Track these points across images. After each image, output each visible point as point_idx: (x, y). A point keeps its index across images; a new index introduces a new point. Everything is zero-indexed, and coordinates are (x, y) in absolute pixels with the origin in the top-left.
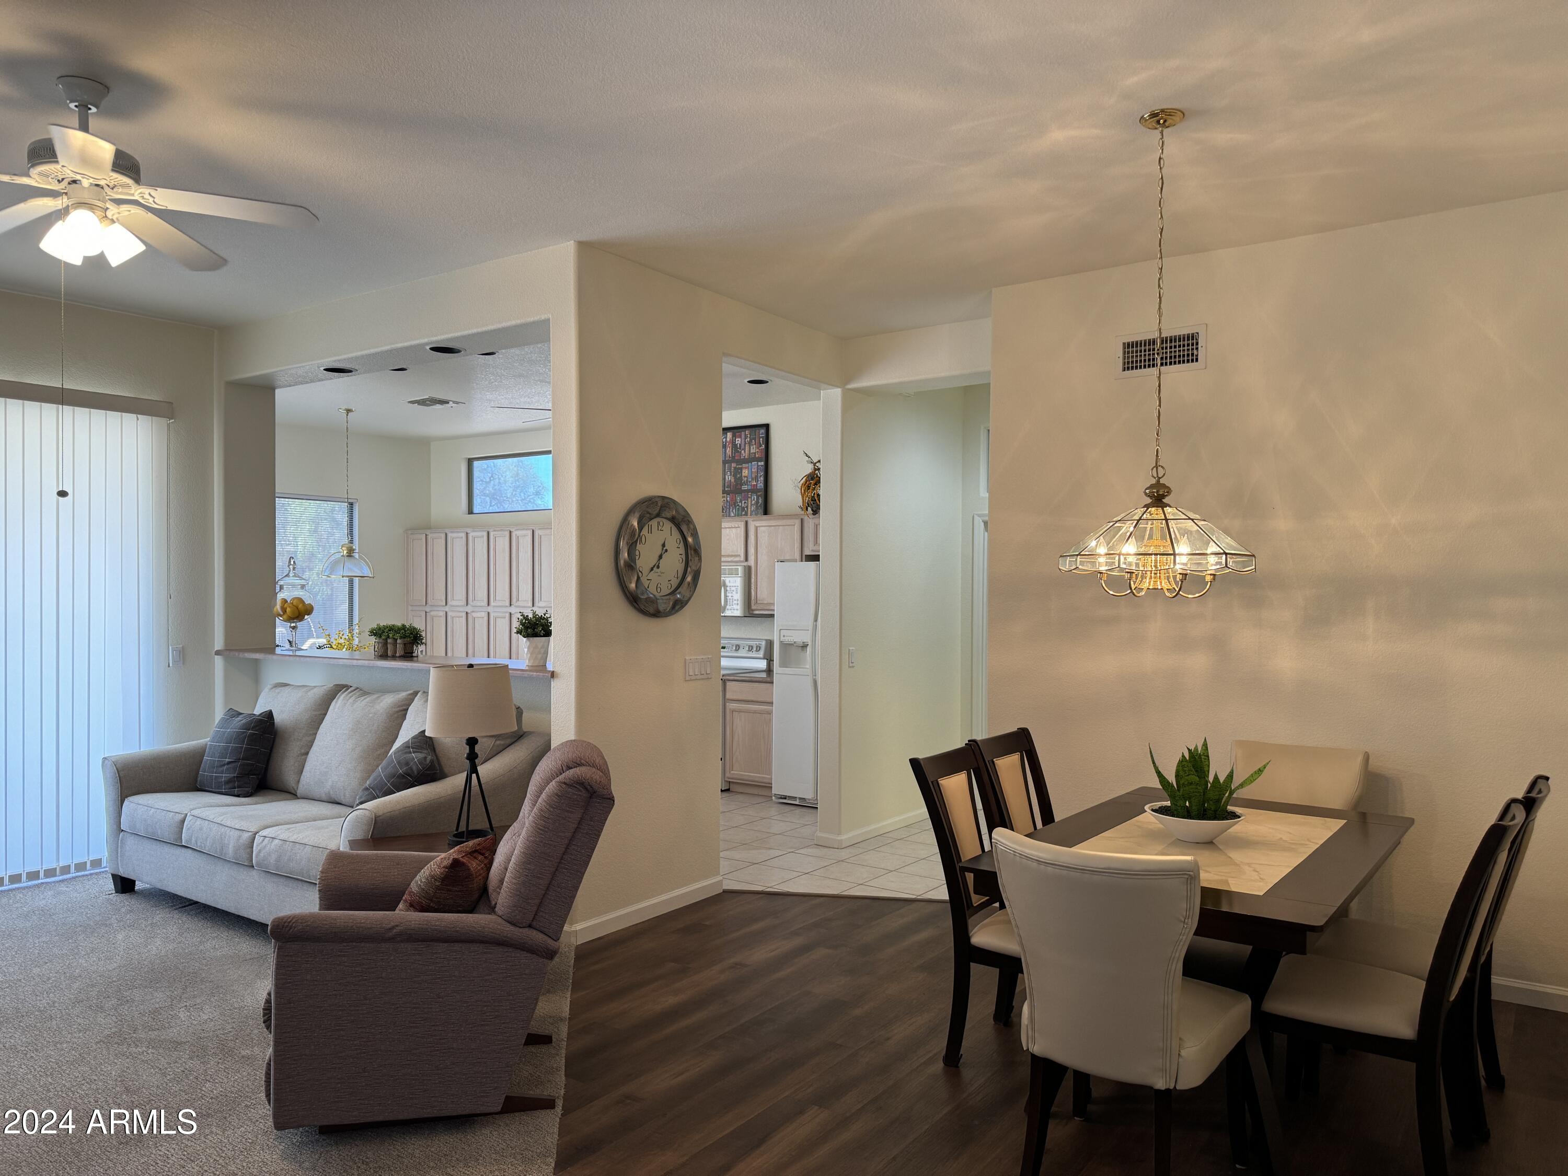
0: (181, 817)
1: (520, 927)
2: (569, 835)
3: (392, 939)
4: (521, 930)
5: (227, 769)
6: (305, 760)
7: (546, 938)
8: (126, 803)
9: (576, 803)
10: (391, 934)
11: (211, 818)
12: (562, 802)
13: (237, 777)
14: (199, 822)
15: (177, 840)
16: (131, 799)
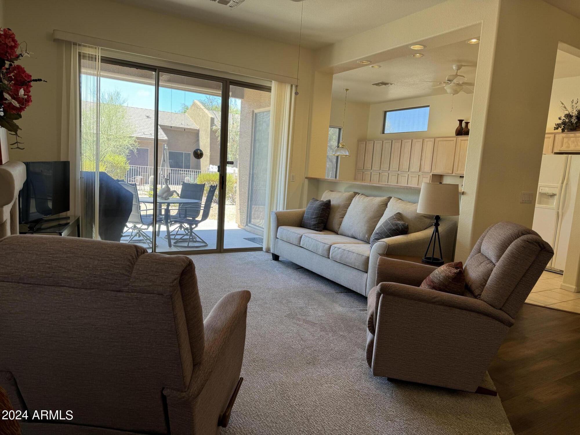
0: (299, 236)
1: (497, 309)
2: (527, 268)
3: (434, 303)
4: (497, 310)
5: (314, 220)
6: (342, 220)
7: (509, 317)
8: (279, 228)
9: (533, 252)
10: (434, 300)
11: (312, 237)
12: (526, 251)
13: (317, 224)
14: (307, 238)
15: (298, 244)
16: (281, 227)
